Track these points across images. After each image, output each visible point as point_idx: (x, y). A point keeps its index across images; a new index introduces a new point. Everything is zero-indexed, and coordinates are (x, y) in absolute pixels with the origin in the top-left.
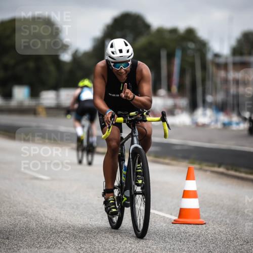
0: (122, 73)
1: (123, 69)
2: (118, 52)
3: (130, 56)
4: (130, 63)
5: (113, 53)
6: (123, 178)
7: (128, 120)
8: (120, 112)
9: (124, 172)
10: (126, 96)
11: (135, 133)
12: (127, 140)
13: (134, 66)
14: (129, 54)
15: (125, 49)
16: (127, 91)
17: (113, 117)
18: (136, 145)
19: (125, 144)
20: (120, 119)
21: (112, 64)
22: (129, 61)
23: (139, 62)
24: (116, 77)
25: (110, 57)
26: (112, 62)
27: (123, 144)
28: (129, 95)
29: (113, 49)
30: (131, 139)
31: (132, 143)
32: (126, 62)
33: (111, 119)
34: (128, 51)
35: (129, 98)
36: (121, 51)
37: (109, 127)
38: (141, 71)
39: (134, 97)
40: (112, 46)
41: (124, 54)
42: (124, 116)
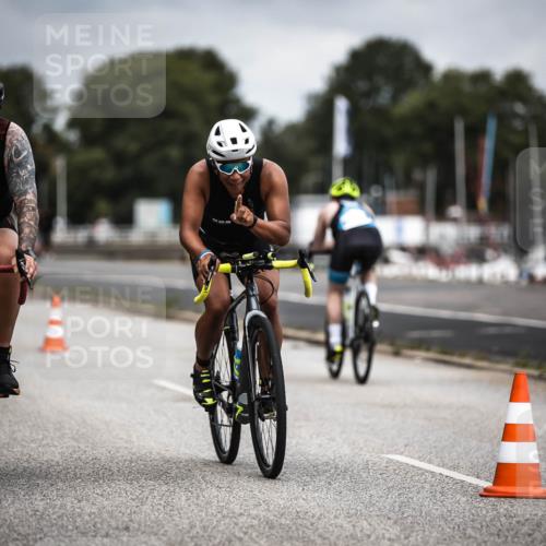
0: (235, 180)
1: (238, 173)
2: (229, 142)
3: (250, 150)
4: (250, 162)
5: (220, 144)
6: (236, 372)
7: (239, 268)
8: (224, 254)
9: (237, 361)
10: (240, 219)
11: (253, 290)
12: (239, 302)
13: (258, 167)
14: (249, 146)
15: (241, 137)
16: (243, 208)
17: (212, 263)
18: (255, 311)
19: (237, 309)
20: (226, 267)
21: (218, 165)
22: (249, 158)
23: (265, 161)
24: (224, 187)
25: (215, 152)
26: (219, 162)
27: (233, 310)
28: (245, 216)
29: (219, 138)
30: (245, 300)
31: (249, 308)
32: (243, 161)
33: (210, 268)
34: (247, 141)
35: (246, 221)
36: (234, 141)
37: (207, 283)
38: (270, 175)
39: (255, 220)
40: (218, 133)
41: (241, 145)
42: (233, 261)
